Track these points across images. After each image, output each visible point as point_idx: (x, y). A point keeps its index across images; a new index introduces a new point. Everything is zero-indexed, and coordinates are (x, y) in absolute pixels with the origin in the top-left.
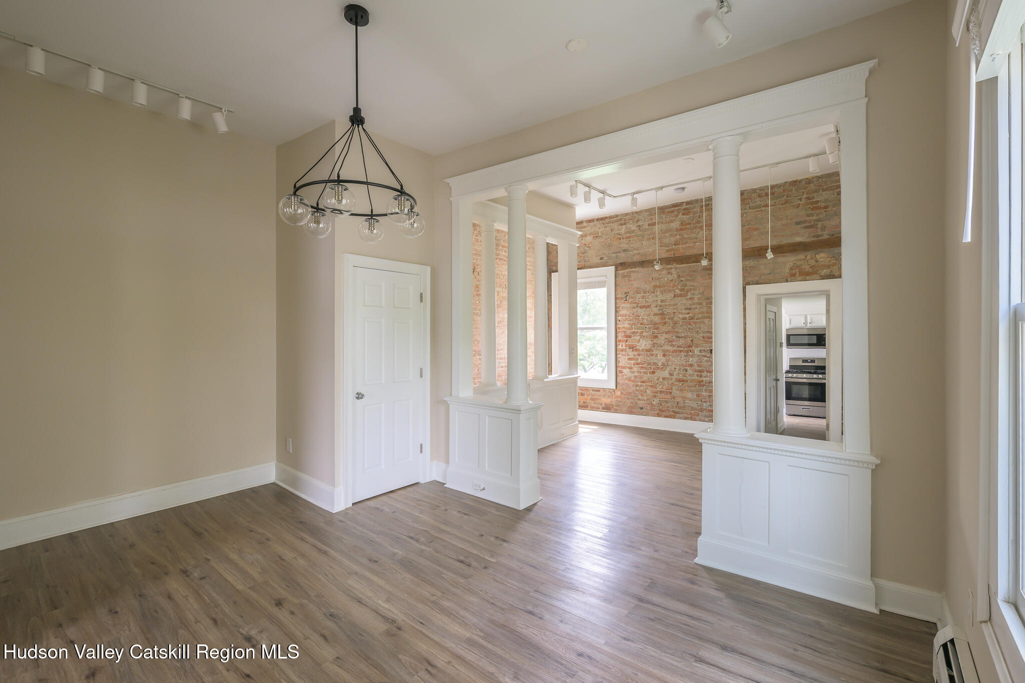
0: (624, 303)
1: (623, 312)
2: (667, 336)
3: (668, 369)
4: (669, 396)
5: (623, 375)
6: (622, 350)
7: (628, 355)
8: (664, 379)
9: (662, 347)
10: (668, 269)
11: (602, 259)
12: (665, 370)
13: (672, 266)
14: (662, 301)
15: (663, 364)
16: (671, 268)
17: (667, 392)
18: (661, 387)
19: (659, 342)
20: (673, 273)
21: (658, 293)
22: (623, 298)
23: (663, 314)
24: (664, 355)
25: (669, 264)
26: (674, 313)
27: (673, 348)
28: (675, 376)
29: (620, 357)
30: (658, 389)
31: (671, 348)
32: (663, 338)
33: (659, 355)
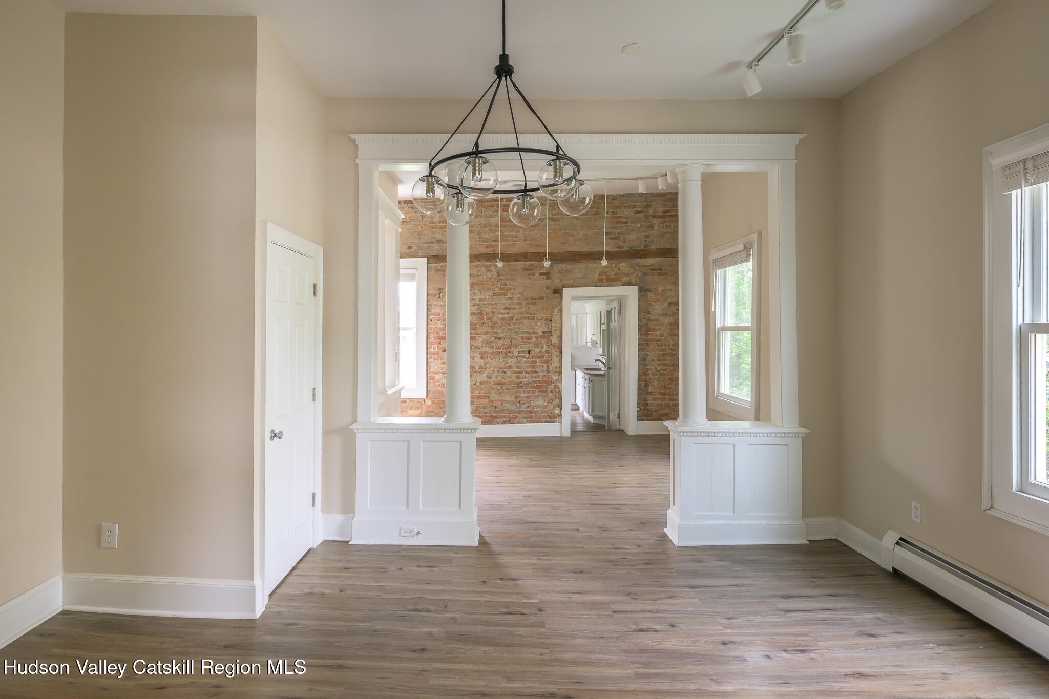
0: (438, 300)
1: (436, 310)
2: (485, 337)
3: (486, 372)
4: (486, 401)
5: (436, 382)
6: (434, 354)
7: (441, 359)
8: (481, 383)
9: (479, 349)
10: (487, 266)
11: (410, 248)
12: (482, 374)
13: (492, 264)
14: (480, 300)
15: (481, 367)
16: (490, 266)
17: (485, 397)
18: (478, 392)
19: (477, 344)
20: (493, 270)
21: (476, 291)
22: (436, 295)
23: (481, 314)
24: (482, 358)
25: (489, 261)
26: (493, 312)
27: (492, 350)
28: (494, 379)
29: (431, 362)
30: (475, 395)
31: (489, 349)
32: (481, 340)
33: (476, 357)
